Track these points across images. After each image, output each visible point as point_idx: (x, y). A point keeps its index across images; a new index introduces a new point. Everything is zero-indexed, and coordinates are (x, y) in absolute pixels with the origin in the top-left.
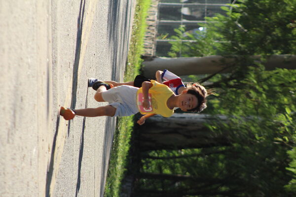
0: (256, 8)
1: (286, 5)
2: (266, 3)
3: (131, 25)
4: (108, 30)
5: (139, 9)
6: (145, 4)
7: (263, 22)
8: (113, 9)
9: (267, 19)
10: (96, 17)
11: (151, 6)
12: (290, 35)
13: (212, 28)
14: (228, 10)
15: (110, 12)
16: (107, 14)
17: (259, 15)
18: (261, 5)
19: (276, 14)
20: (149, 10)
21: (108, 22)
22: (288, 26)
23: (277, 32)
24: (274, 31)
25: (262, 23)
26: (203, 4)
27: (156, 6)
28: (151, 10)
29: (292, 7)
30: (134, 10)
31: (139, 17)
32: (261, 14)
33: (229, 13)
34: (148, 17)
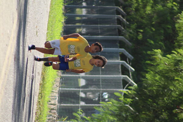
0: (145, 94)
1: (172, 91)
2: (154, 89)
3: (34, 111)
4: (12, 119)
5: (42, 97)
6: (47, 91)
7: (152, 106)
8: (17, 100)
9: (155, 104)
10: (2, 110)
11: (52, 92)
12: (176, 118)
13: (107, 111)
14: (121, 96)
15: (14, 103)
16: (12, 105)
17: (148, 100)
18: (150, 91)
19: (163, 99)
20: (50, 95)
21: (13, 112)
22: (174, 111)
23: (164, 115)
24: (162, 114)
25: (151, 108)
26: (99, 89)
27: (57, 91)
28: (53, 95)
29: (177, 93)
30: (37, 98)
31: (41, 103)
32: (150, 100)
33: (122, 98)
34: (50, 101)
